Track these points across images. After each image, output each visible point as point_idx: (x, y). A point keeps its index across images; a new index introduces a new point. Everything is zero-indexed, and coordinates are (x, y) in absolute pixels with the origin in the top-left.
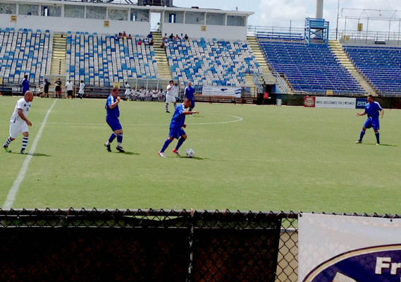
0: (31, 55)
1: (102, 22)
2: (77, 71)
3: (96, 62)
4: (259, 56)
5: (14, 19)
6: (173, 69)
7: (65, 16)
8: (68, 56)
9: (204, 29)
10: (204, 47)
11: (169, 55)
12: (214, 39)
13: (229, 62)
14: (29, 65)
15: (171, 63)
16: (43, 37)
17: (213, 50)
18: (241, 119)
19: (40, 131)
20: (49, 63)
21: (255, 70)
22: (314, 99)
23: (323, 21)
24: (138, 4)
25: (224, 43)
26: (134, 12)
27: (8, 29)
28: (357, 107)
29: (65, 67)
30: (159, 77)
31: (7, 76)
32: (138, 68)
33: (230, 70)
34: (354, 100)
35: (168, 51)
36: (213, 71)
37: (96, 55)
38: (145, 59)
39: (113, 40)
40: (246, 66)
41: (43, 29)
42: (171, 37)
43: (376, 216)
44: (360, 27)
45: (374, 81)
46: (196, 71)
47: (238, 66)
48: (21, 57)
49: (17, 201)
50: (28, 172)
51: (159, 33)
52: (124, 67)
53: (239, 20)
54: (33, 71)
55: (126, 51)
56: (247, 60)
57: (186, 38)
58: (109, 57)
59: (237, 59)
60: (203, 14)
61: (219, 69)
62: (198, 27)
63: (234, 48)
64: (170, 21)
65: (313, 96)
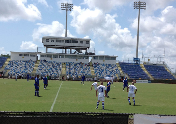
0: (56, 69)
1: (75, 59)
2: (69, 73)
3: (74, 71)
4: (120, 69)
5: (51, 59)
6: (95, 72)
7: (65, 58)
8: (66, 69)
9: (104, 61)
10: (104, 66)
11: (94, 68)
12: (107, 64)
13: (111, 70)
14: (56, 72)
15: (95, 71)
16: (59, 64)
17: (106, 67)
18: (115, 86)
19: (59, 90)
20: (61, 71)
21: (119, 72)
22: (136, 81)
23: (138, 58)
24: (86, 54)
25: (110, 65)
26: (84, 56)
27: (50, 62)
28: (148, 83)
29: (65, 72)
30: (91, 74)
31: (50, 74)
32: (85, 72)
33: (111, 73)
34: (147, 81)
35: (94, 67)
36: (107, 73)
37: (74, 69)
38: (87, 70)
39: (78, 64)
40: (116, 71)
41: (59, 62)
42: (95, 63)
43: (156, 115)
44: (149, 60)
45: (153, 75)
46: (102, 73)
47: (113, 71)
48: (53, 69)
49: (53, 109)
50: (56, 101)
51: (91, 62)
52: (82, 72)
53: (114, 58)
54: (57, 73)
55: (82, 67)
56: (116, 70)
57: (99, 63)
58: (77, 69)
59: (113, 69)
60: (103, 57)
61: (108, 72)
62: (102, 60)
63: (112, 66)
64: (94, 59)
65: (135, 80)
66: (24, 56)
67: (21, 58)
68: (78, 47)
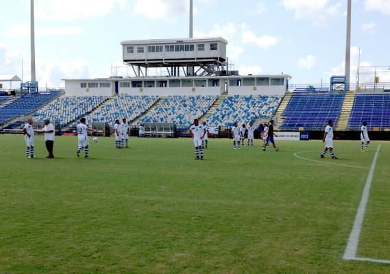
1: (190, 88)
5: (141, 90)
7: (170, 86)
9: (255, 89)
12: (259, 95)
41: (155, 95)
51: (225, 93)
62: (251, 88)
66: (89, 86)
67: (84, 93)
68: (194, 59)
